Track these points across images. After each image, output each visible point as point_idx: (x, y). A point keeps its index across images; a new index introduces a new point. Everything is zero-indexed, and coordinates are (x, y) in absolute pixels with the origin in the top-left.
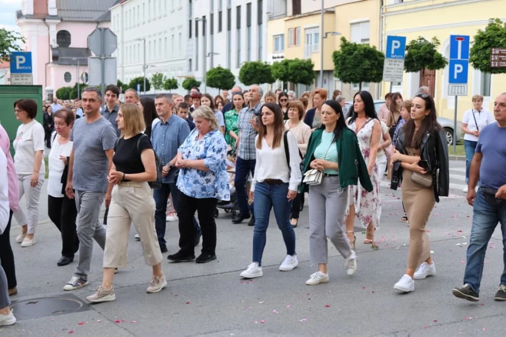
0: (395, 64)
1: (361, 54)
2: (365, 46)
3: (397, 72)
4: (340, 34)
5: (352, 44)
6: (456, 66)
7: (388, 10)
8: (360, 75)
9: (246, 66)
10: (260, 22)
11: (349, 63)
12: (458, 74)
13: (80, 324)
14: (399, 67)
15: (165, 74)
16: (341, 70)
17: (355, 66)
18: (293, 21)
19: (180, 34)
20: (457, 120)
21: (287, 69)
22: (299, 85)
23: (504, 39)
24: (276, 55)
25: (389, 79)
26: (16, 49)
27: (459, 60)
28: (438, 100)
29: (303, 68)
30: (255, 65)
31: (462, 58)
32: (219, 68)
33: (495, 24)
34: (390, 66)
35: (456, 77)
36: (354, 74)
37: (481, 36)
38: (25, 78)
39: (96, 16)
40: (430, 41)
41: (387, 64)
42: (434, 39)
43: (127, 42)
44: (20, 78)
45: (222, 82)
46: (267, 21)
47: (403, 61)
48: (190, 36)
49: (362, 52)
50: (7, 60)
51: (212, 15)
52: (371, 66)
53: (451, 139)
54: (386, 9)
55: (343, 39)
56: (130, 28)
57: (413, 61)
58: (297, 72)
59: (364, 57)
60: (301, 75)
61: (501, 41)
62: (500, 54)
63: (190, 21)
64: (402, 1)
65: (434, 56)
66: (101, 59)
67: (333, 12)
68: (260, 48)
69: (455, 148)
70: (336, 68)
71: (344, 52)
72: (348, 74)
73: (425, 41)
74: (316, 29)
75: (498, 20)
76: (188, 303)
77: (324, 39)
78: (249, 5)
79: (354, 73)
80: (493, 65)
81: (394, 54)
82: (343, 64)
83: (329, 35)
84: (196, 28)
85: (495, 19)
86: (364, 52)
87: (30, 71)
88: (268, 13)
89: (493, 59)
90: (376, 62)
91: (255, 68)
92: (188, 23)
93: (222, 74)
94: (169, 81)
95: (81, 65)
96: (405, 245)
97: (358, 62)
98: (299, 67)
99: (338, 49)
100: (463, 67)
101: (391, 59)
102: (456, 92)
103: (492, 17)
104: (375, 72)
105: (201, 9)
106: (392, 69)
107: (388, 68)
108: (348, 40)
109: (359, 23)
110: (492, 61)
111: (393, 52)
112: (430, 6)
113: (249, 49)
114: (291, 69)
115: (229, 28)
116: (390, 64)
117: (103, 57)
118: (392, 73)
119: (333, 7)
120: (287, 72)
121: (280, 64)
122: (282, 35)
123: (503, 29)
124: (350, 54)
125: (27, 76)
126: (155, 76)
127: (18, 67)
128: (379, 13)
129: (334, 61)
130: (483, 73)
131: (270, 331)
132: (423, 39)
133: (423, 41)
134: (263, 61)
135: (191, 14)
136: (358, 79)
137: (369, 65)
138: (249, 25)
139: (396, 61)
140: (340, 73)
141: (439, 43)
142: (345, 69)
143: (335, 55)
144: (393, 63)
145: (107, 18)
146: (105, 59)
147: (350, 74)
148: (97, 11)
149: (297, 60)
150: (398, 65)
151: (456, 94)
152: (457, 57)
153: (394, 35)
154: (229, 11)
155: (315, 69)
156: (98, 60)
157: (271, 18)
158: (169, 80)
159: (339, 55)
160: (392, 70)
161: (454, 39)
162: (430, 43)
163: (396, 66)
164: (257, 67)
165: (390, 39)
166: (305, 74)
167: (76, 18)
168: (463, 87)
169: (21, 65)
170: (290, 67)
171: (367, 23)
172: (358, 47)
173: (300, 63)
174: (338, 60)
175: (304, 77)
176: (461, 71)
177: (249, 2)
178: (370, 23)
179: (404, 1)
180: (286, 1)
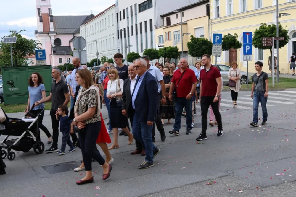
0: (217, 47)
1: (201, 43)
2: (202, 39)
3: (219, 50)
4: (190, 34)
5: (196, 38)
7: (212, 21)
8: (201, 53)
9: (146, 51)
10: (151, 30)
12: (247, 50)
13: (81, 174)
14: (220, 48)
15: (107, 57)
16: (191, 51)
17: (198, 49)
18: (167, 28)
19: (113, 37)
20: (248, 72)
21: (165, 52)
22: (172, 59)
23: (268, 33)
24: (160, 45)
25: (215, 54)
26: (38, 49)
28: (238, 63)
29: (173, 51)
30: (150, 50)
31: (249, 43)
32: (133, 53)
33: (264, 26)
34: (215, 48)
35: (246, 52)
37: (257, 32)
38: (42, 62)
39: (73, 31)
40: (233, 35)
41: (214, 47)
42: (235, 34)
43: (88, 43)
44: (40, 62)
46: (155, 29)
47: (221, 45)
48: (118, 38)
49: (201, 42)
50: (34, 54)
51: (128, 28)
52: (206, 48)
53: (246, 81)
54: (211, 21)
55: (192, 36)
56: (89, 36)
57: (226, 45)
59: (202, 44)
60: (172, 54)
61: (267, 34)
62: (267, 40)
63: (118, 31)
64: (219, 17)
65: (236, 42)
66: (79, 51)
67: (186, 24)
68: (152, 42)
69: (248, 85)
70: (189, 50)
71: (193, 42)
72: (195, 52)
73: (231, 35)
74: (178, 32)
75: (265, 24)
76: (129, 163)
77: (183, 37)
78: (146, 22)
79: (198, 52)
80: (264, 45)
81: (217, 42)
82: (192, 48)
83: (185, 34)
84: (122, 34)
85: (263, 23)
86: (202, 42)
87: (45, 59)
88: (155, 25)
89: (264, 42)
90: (208, 47)
92: (117, 32)
93: (135, 55)
95: (66, 54)
96: (228, 131)
97: (200, 47)
98: (172, 51)
99: (190, 41)
100: (250, 46)
101: (215, 45)
102: (247, 59)
103: (262, 23)
104: (208, 51)
105: (123, 25)
107: (214, 49)
108: (194, 36)
109: (199, 28)
110: (263, 43)
111: (216, 42)
112: (232, 19)
113: (147, 43)
114: (168, 51)
115: (137, 33)
116: (215, 47)
117: (80, 50)
118: (217, 51)
119: (186, 21)
121: (162, 49)
122: (162, 36)
123: (267, 28)
124: (195, 43)
125: (43, 61)
126: (102, 58)
127: (39, 57)
128: (208, 23)
129: (188, 47)
130: (259, 49)
131: (168, 173)
132: (230, 34)
133: (230, 35)
134: (154, 48)
135: (118, 27)
138: (146, 31)
140: (191, 52)
141: (237, 36)
142: (193, 50)
143: (189, 44)
144: (217, 46)
145: (78, 31)
147: (196, 53)
148: (73, 28)
149: (170, 47)
152: (247, 43)
153: (216, 33)
154: (136, 25)
155: (179, 51)
156: (78, 52)
157: (156, 28)
158: (109, 59)
159: (190, 44)
160: (216, 50)
161: (245, 34)
162: (233, 36)
163: (218, 48)
164: (151, 51)
166: (174, 53)
167: (63, 32)
168: (250, 56)
169: (40, 56)
170: (167, 51)
171: (202, 28)
172: (199, 39)
173: (172, 48)
174: (190, 46)
175: (174, 55)
176: (249, 49)
177: (146, 21)
178: (204, 28)
179: (220, 17)
180: (163, 19)
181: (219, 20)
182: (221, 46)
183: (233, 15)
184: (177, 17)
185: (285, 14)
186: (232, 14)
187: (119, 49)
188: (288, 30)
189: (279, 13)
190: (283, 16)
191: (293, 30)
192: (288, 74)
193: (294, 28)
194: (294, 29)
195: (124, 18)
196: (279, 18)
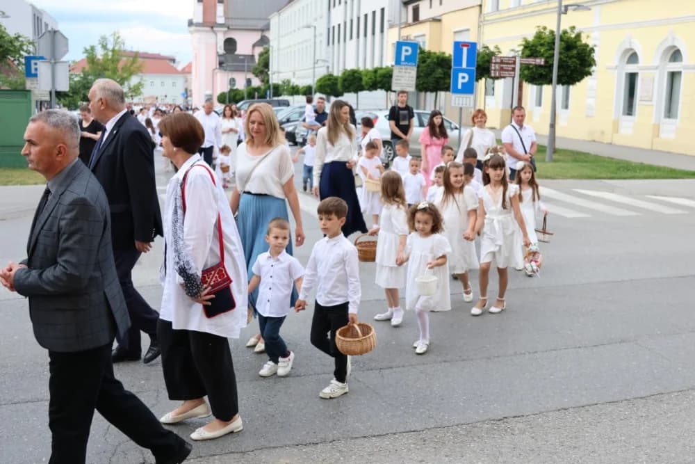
0: (405, 72)
1: (435, 63)
2: (438, 54)
3: (408, 80)
5: (426, 52)
6: (461, 75)
7: (487, 18)
8: (435, 84)
9: (344, 74)
10: (382, 31)
11: (422, 72)
12: (463, 84)
14: (411, 75)
17: (428, 75)
18: (406, 28)
19: (321, 41)
21: (375, 77)
27: (464, 69)
30: (354, 72)
31: (467, 66)
32: (331, 75)
33: (542, 32)
34: (400, 75)
35: (460, 87)
36: (426, 83)
37: (526, 45)
39: (261, 24)
41: (395, 73)
42: (495, 46)
44: (35, 82)
45: (331, 90)
46: (388, 29)
47: (415, 69)
48: (328, 44)
49: (435, 60)
51: (345, 23)
54: (484, 17)
58: (385, 80)
59: (437, 65)
61: (542, 50)
62: (502, 62)
63: (329, 29)
64: (498, 9)
66: (51, 63)
67: (439, 21)
68: (382, 57)
72: (421, 82)
74: (423, 37)
78: (374, 13)
79: (426, 81)
80: (494, 75)
81: (405, 62)
84: (333, 36)
86: (438, 60)
88: (389, 21)
89: (493, 68)
91: (353, 75)
93: (332, 81)
94: (293, 88)
97: (431, 71)
100: (469, 76)
101: (401, 67)
102: (461, 103)
103: (540, 25)
105: (338, 16)
106: (401, 77)
107: (398, 76)
109: (461, 31)
111: (403, 59)
112: (520, 14)
113: (373, 57)
114: (380, 77)
115: (358, 37)
116: (400, 72)
117: (53, 61)
118: (403, 81)
119: (440, 15)
120: (376, 81)
121: (370, 71)
124: (424, 62)
126: (284, 82)
127: (33, 71)
128: (477, 21)
135: (329, 22)
136: (431, 88)
137: (441, 74)
138: (373, 33)
139: (406, 69)
144: (404, 70)
146: (55, 63)
147: (423, 83)
148: (263, 19)
150: (409, 73)
151: (460, 106)
152: (461, 65)
153: (404, 41)
154: (359, 18)
156: (47, 64)
157: (391, 26)
160: (403, 79)
162: (491, 52)
163: (407, 75)
164: (356, 75)
165: (399, 45)
168: (468, 99)
170: (378, 75)
171: (467, 32)
172: (432, 55)
176: (466, 80)
177: (373, 10)
178: (470, 32)
179: (500, 8)
180: (407, 8)
181: (497, 16)
182: (413, 70)
183: (524, 7)
184: (431, 7)
185: (578, 7)
186: (522, 4)
187: (328, 67)
188: (595, 46)
189: (564, 3)
190: (574, 10)
191: (628, 47)
192: (611, 144)
193: (630, 43)
194: (630, 45)
195: (340, 3)
196: (563, 16)
